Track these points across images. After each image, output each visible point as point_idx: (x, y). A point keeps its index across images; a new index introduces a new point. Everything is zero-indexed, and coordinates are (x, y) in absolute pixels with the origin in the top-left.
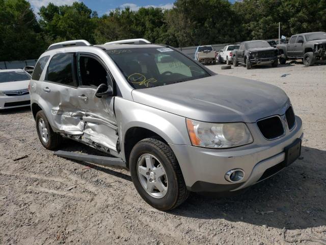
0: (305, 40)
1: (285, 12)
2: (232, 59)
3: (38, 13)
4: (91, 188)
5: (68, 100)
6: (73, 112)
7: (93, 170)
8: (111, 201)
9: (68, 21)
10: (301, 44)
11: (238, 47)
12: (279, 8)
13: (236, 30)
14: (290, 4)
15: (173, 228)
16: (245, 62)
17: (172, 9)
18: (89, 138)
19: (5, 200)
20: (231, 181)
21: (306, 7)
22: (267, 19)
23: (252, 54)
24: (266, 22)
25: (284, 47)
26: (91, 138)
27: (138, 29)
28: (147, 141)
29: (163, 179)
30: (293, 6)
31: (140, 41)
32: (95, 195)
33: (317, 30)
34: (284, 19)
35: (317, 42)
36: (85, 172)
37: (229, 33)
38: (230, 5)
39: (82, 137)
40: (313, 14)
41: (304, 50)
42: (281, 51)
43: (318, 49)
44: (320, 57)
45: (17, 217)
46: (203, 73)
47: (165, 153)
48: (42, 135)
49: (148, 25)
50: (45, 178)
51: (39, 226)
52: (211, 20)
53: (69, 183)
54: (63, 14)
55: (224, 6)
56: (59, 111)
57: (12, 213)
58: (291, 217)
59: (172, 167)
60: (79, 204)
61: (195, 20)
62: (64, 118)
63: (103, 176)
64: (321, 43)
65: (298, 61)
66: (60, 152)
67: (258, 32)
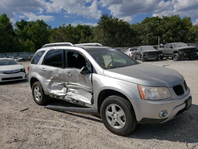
0: (173, 47)
1: (160, 31)
2: (133, 56)
3: (14, 25)
4: (75, 125)
5: (57, 75)
6: (59, 82)
7: (72, 116)
8: (89, 132)
9: (34, 30)
10: (172, 49)
11: (136, 49)
12: (156, 29)
13: (133, 39)
14: (162, 27)
15: (130, 144)
16: (141, 58)
17: (96, 26)
18: (70, 97)
19: (25, 132)
20: (162, 117)
21: (171, 29)
22: (150, 34)
23: (145, 54)
24: (150, 36)
25: (162, 50)
26: (72, 97)
27: (76, 37)
28: (113, 97)
29: (122, 118)
30: (164, 28)
31: (96, 45)
32: (79, 129)
33: (177, 41)
34: (160, 35)
35: (180, 48)
36: (68, 117)
37: (129, 41)
38: (129, 25)
39: (65, 97)
40: (175, 33)
41: (173, 52)
42: (161, 52)
43: (181, 52)
44: (182, 56)
45: (37, 141)
46: (133, 62)
47: (125, 104)
48: (36, 97)
49: (82, 34)
50: (44, 121)
51: (52, 145)
52: (119, 33)
53: (60, 123)
54: (30, 26)
55: (126, 26)
56: (50, 82)
57: (33, 139)
58: (189, 137)
59: (129, 111)
60: (71, 133)
61: (110, 33)
62: (53, 86)
63: (79, 119)
64: (182, 49)
65: (169, 58)
66: (49, 106)
67: (146, 41)
